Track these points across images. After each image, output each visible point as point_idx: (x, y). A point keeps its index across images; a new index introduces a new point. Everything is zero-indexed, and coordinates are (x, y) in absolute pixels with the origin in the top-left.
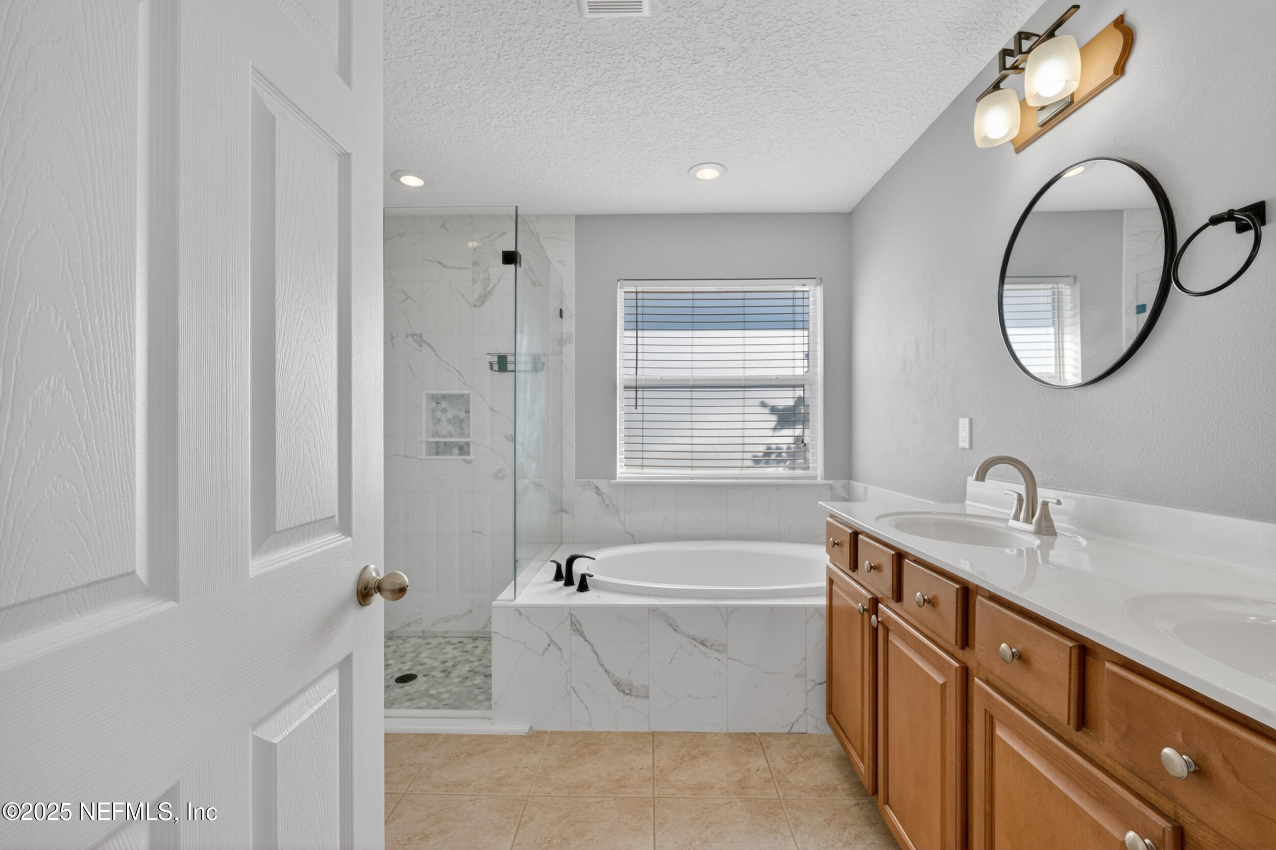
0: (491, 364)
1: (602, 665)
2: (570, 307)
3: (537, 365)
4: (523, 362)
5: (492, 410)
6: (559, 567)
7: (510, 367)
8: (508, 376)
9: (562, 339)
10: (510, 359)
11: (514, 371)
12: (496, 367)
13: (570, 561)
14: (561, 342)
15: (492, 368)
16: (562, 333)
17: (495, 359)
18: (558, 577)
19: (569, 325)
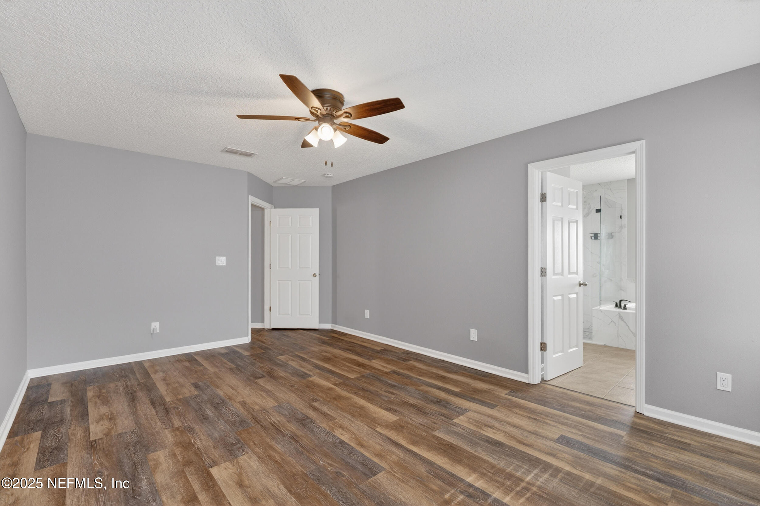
0: (591, 237)
1: (630, 330)
2: (625, 214)
3: (611, 236)
4: (603, 235)
5: (591, 253)
6: (617, 303)
7: (599, 238)
8: (598, 241)
9: (621, 226)
10: (599, 235)
11: (600, 239)
12: (593, 238)
13: (620, 301)
14: (621, 227)
15: (592, 239)
16: (621, 224)
17: (593, 235)
18: (616, 306)
19: (625, 221)
